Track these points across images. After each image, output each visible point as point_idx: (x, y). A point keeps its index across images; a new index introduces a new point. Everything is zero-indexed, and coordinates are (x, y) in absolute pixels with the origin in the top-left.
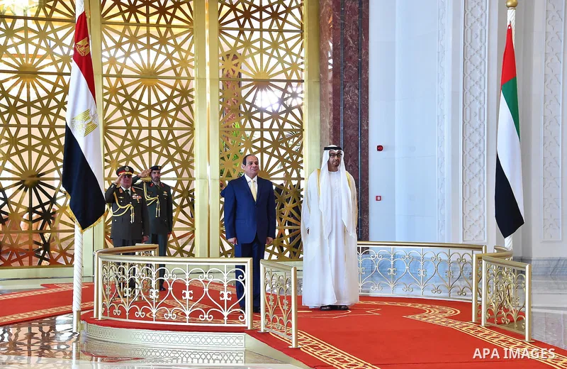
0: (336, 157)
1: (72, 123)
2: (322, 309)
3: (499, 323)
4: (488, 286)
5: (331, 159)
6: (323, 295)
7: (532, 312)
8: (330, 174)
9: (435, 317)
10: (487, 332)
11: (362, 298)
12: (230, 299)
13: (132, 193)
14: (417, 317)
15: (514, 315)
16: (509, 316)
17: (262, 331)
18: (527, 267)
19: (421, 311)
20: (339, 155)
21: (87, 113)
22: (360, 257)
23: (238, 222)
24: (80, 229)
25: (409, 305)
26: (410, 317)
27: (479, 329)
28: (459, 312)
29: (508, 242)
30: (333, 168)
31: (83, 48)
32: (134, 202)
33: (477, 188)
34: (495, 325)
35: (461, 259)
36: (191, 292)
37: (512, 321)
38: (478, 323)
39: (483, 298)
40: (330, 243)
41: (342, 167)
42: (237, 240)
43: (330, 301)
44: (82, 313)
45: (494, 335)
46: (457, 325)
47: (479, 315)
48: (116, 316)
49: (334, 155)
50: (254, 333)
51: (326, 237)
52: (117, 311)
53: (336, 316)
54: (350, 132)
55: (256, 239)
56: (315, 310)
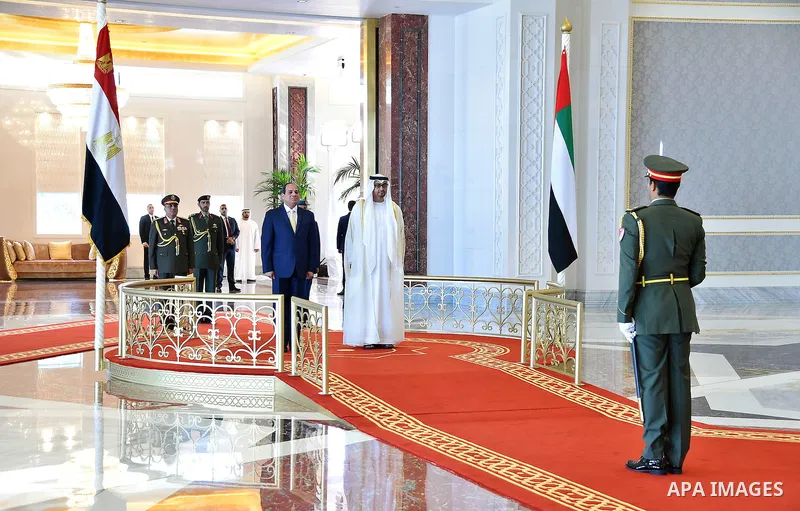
0: (381, 188)
1: (93, 146)
2: (365, 348)
3: (548, 364)
4: (538, 325)
5: (376, 190)
6: (365, 334)
7: (584, 349)
8: (375, 205)
9: (484, 357)
10: (535, 375)
11: (407, 335)
12: (259, 339)
13: (178, 224)
14: (464, 357)
15: (564, 356)
16: (559, 358)
17: (293, 374)
18: (579, 305)
19: (469, 350)
20: (385, 185)
21: (109, 135)
22: (410, 291)
23: (276, 255)
24: (102, 260)
25: (458, 342)
26: (457, 357)
27: (527, 371)
28: (509, 351)
29: (561, 276)
30: (379, 198)
31: (105, 65)
32: (179, 234)
33: (533, 221)
34: (545, 367)
35: (513, 295)
36: (218, 331)
37: (562, 362)
38: (527, 364)
39: (532, 335)
40: (373, 279)
41: (388, 197)
42: (274, 274)
43: (372, 340)
44: (106, 350)
45: (543, 378)
46: (504, 366)
47: (528, 356)
48: (140, 355)
49: (379, 185)
50: (284, 376)
51: (369, 272)
52: (140, 350)
53: (379, 356)
54: (409, 164)
55: (295, 274)
56: (357, 348)
